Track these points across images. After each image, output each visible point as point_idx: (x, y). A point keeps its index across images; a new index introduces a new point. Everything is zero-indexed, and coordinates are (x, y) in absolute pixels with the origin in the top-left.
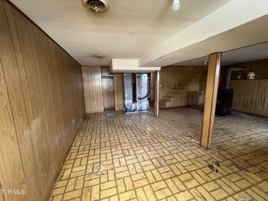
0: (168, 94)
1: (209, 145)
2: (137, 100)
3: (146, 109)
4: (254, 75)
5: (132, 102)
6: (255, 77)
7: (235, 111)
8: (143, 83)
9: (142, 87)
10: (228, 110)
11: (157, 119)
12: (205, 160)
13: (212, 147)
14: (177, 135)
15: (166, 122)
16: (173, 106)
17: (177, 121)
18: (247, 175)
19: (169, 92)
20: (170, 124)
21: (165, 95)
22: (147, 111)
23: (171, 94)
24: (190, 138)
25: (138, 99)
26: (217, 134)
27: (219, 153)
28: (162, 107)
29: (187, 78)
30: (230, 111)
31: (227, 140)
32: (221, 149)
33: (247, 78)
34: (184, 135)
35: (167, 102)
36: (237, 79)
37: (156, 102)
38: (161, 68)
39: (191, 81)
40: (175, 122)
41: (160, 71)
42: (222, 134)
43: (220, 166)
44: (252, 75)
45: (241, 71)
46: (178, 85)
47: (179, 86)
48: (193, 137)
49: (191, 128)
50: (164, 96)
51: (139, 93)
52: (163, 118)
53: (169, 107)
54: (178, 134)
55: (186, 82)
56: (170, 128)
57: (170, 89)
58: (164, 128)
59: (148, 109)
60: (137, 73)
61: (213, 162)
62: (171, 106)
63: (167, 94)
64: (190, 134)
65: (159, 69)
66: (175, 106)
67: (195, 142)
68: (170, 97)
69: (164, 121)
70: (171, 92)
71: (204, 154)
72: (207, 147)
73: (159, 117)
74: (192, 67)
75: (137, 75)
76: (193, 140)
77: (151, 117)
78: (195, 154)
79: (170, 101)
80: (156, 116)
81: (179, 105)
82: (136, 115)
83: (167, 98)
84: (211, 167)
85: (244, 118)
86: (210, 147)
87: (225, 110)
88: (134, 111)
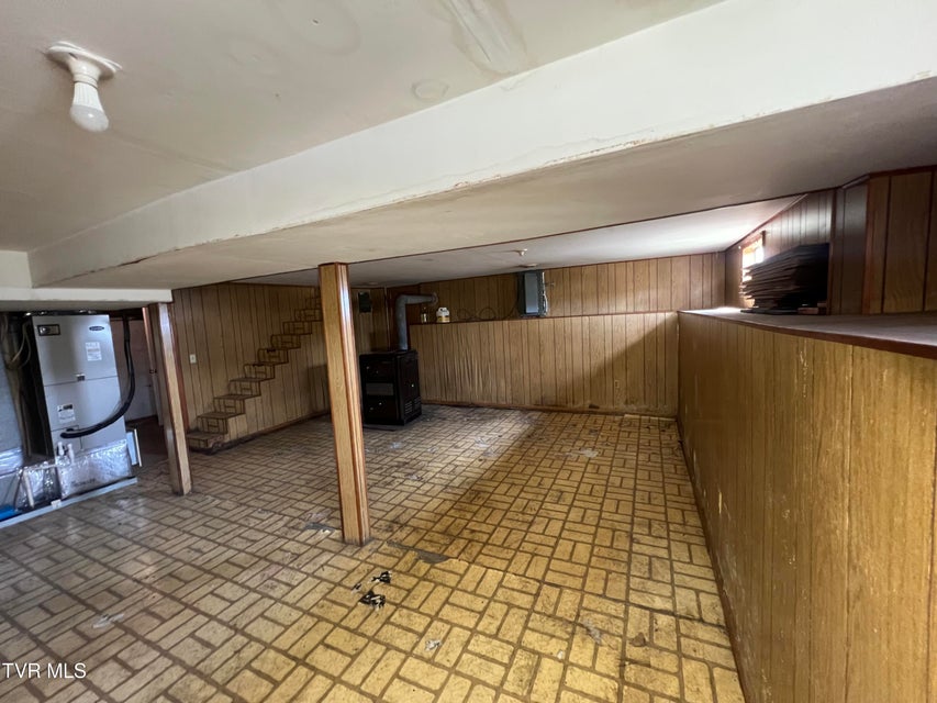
0: (232, 388)
1: (365, 529)
2: (58, 442)
3: (127, 474)
4: (448, 313)
5: (19, 463)
6: (450, 316)
7: (430, 403)
8: (90, 358)
9: (82, 378)
10: (413, 404)
11: (187, 503)
12: (353, 585)
13: (374, 533)
14: (270, 538)
15: (227, 504)
16: (261, 429)
17: (273, 483)
18: (444, 570)
19: (239, 380)
20: (244, 504)
21: (221, 391)
22: (134, 481)
23: (246, 384)
24: (314, 531)
25: (64, 436)
26: (389, 484)
27: (390, 543)
28: (211, 446)
29: (298, 325)
30: (420, 408)
31: (411, 493)
32: (396, 527)
33: (438, 321)
34: (293, 528)
35: (231, 421)
36: (420, 324)
37: (169, 433)
38: (173, 291)
39: (310, 333)
40: (266, 489)
41: (168, 304)
42: (401, 481)
43: (392, 582)
44: (444, 314)
45: (426, 304)
46: (268, 351)
47: (272, 354)
48: (323, 522)
49: (321, 492)
50: (219, 398)
51: (71, 407)
52: (217, 488)
53: (240, 436)
54: (272, 534)
55: (295, 338)
56: (241, 521)
57: (240, 366)
58: (217, 530)
59: (135, 471)
60: (37, 313)
61: (375, 579)
62: (254, 431)
63: (229, 386)
64: (315, 515)
65: (165, 295)
66: (269, 426)
67: (327, 537)
68: (243, 399)
69: (217, 501)
70: (246, 379)
71: (354, 563)
72: (361, 539)
73: (193, 492)
74: (308, 290)
75: (36, 321)
76: (323, 534)
77: (155, 505)
78: (326, 580)
79: (244, 413)
80: (178, 493)
81: (281, 420)
82: (59, 520)
83: (230, 402)
84: (368, 599)
85: (444, 419)
86: (368, 535)
87: (408, 408)
88: (37, 507)
